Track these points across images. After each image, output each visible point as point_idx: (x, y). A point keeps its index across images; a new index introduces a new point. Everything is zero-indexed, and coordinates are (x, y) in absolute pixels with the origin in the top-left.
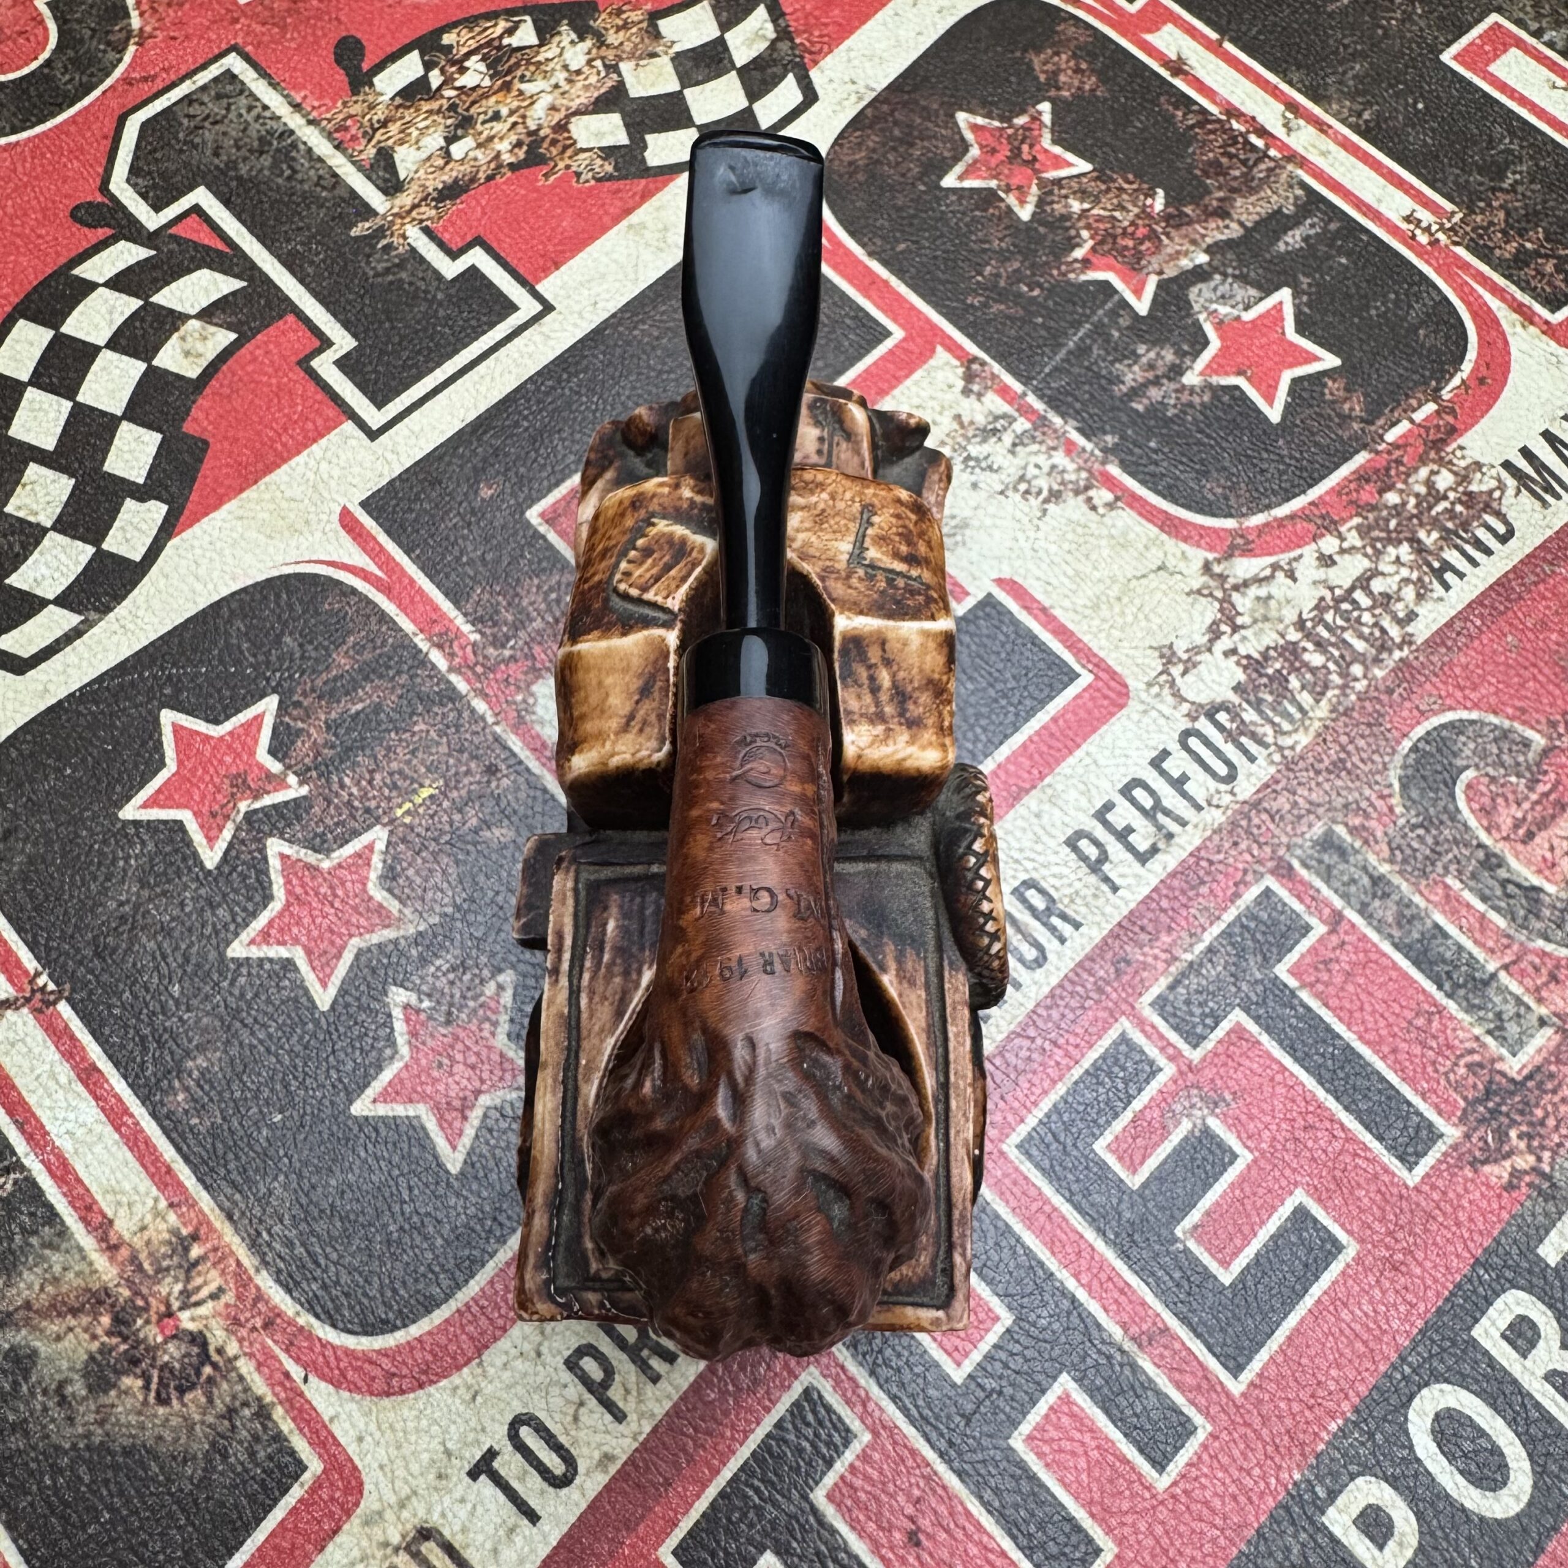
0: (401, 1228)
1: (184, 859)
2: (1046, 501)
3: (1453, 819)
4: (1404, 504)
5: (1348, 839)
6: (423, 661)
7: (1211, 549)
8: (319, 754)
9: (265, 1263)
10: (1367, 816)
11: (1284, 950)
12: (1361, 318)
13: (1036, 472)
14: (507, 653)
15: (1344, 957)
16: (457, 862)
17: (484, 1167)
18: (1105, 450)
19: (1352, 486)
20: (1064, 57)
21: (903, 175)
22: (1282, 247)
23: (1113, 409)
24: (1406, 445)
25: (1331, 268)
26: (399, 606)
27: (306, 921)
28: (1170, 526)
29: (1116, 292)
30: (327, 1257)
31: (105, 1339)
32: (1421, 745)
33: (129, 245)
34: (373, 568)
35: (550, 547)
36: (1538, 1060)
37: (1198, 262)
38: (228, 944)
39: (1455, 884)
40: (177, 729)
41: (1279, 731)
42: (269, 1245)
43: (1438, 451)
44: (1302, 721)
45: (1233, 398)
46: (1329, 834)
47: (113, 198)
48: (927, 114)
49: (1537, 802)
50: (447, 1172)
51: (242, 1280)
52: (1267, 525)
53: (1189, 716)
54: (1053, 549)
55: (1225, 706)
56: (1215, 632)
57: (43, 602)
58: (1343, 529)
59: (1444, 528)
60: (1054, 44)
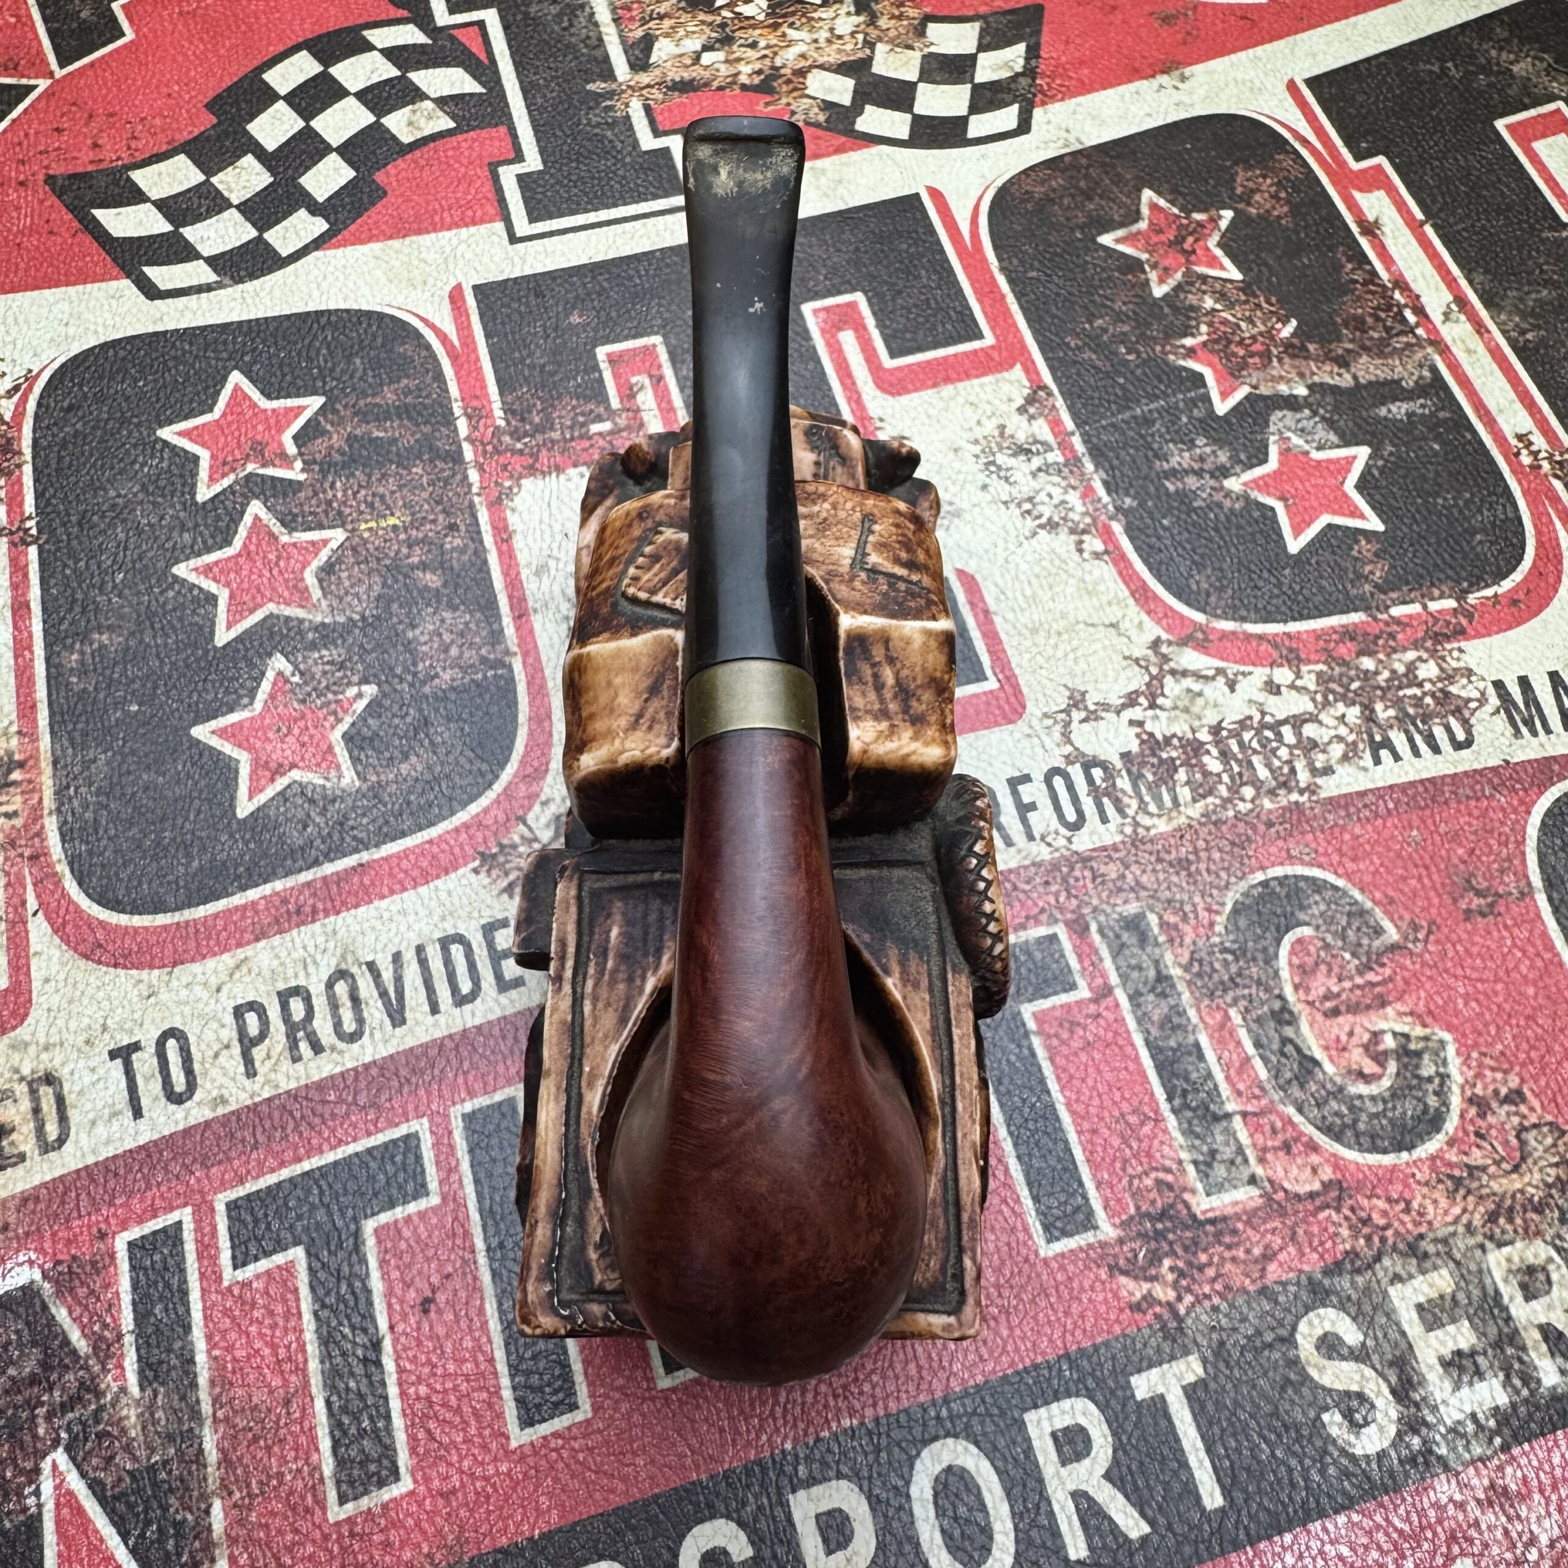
0: (175, 838)
1: (184, 484)
2: (1041, 526)
3: (1267, 962)
4: (1377, 673)
5: (1156, 930)
6: (450, 422)
7: (1169, 630)
8: (329, 455)
9: (59, 811)
10: (1185, 918)
11: (1041, 994)
12: (1425, 500)
13: (1046, 500)
14: (519, 446)
15: (1092, 1028)
17: (264, 825)
18: (1119, 509)
19: (1335, 637)
20: (1269, 181)
21: (1068, 220)
22: (1383, 411)
23: (1146, 478)
24: (1406, 625)
25: (1421, 448)
26: (457, 373)
27: (245, 573)
28: (1142, 595)
30: (106, 830)
32: (1273, 884)
33: (416, 29)
34: (453, 336)
35: (600, 381)
36: (1229, 1211)
37: (1295, 392)
38: (177, 562)
39: (1236, 1017)
40: (237, 389)
41: (1143, 809)
42: (71, 798)
43: (1436, 643)
44: (1170, 811)
45: (1263, 515)
46: (1140, 917)
48: (1118, 180)
49: (1358, 987)
50: (234, 814)
51: (36, 814)
52: (1234, 633)
53: (1067, 757)
54: (1024, 567)
55: (1104, 765)
56: (1131, 700)
57: (197, 256)
58: (1304, 669)
59: (1403, 710)
60: (1266, 168)
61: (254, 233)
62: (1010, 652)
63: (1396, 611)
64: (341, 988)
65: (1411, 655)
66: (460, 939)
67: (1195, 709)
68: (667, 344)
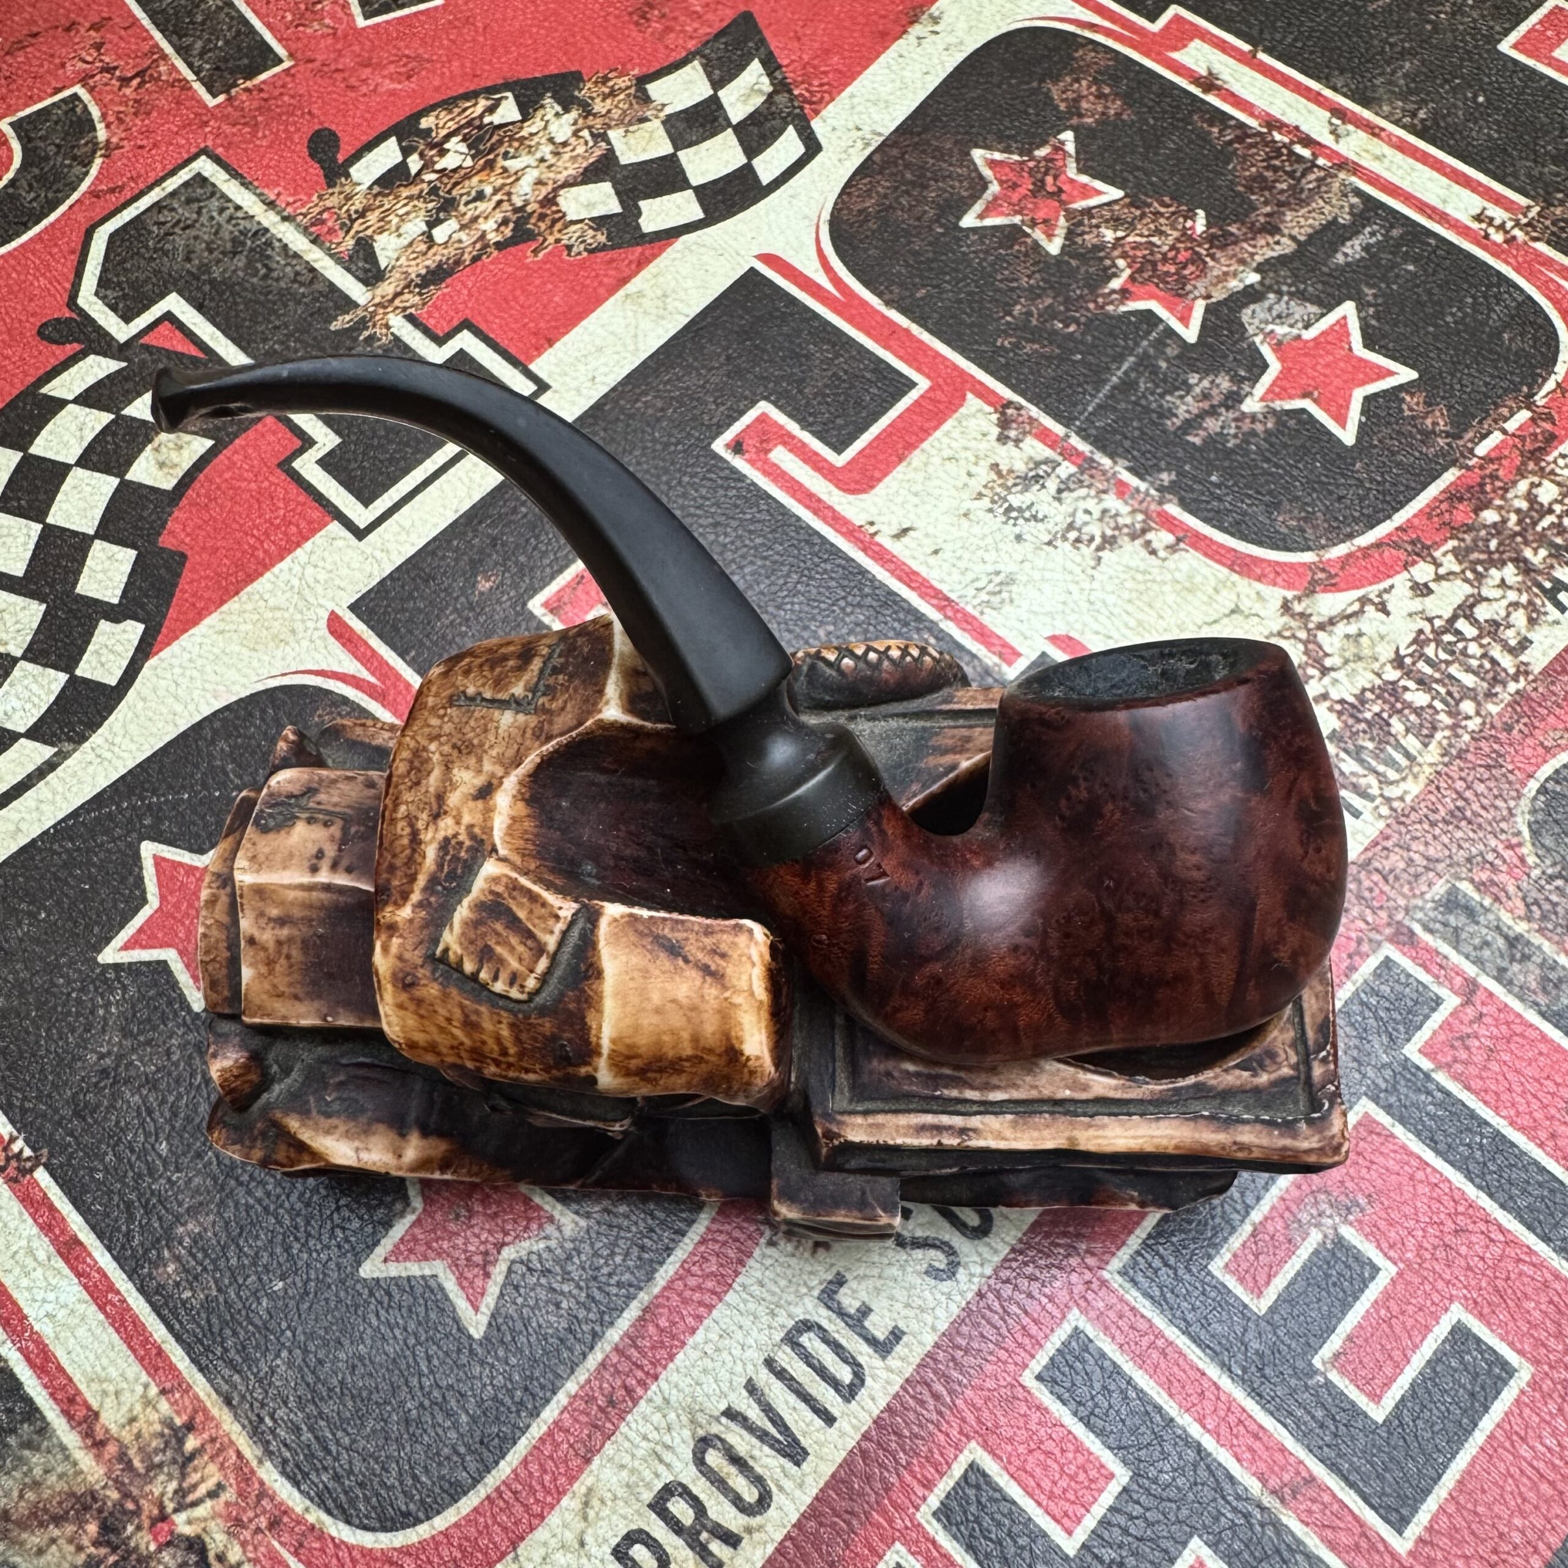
0: (421, 1405)
1: (170, 1003)
2: (1099, 549)
4: (1504, 521)
5: (1476, 896)
7: (1289, 586)
9: (269, 1453)
10: (1494, 869)
11: (1415, 1028)
12: (1435, 326)
13: (1087, 518)
15: (1483, 1032)
17: (512, 1330)
18: (1161, 489)
19: (1444, 506)
20: (1084, 83)
21: (919, 219)
22: (1340, 259)
23: (1166, 445)
24: (1499, 459)
25: (1397, 276)
28: (1239, 564)
29: (1161, 320)
30: (338, 1443)
31: (92, 1550)
32: (1550, 785)
33: (99, 358)
34: (364, 673)
37: (1248, 282)
40: (158, 862)
41: (1384, 781)
42: (273, 1431)
43: (1537, 462)
44: (1410, 768)
45: (1300, 422)
46: (1453, 891)
47: (81, 312)
48: (940, 154)
50: (470, 1337)
51: (244, 1474)
52: (1350, 555)
57: (15, 736)
58: (1437, 554)
60: (1072, 71)
61: (62, 678)
63: (1483, 449)
64: (713, 1458)
65: (1523, 486)
66: (806, 1326)
67: (1366, 651)
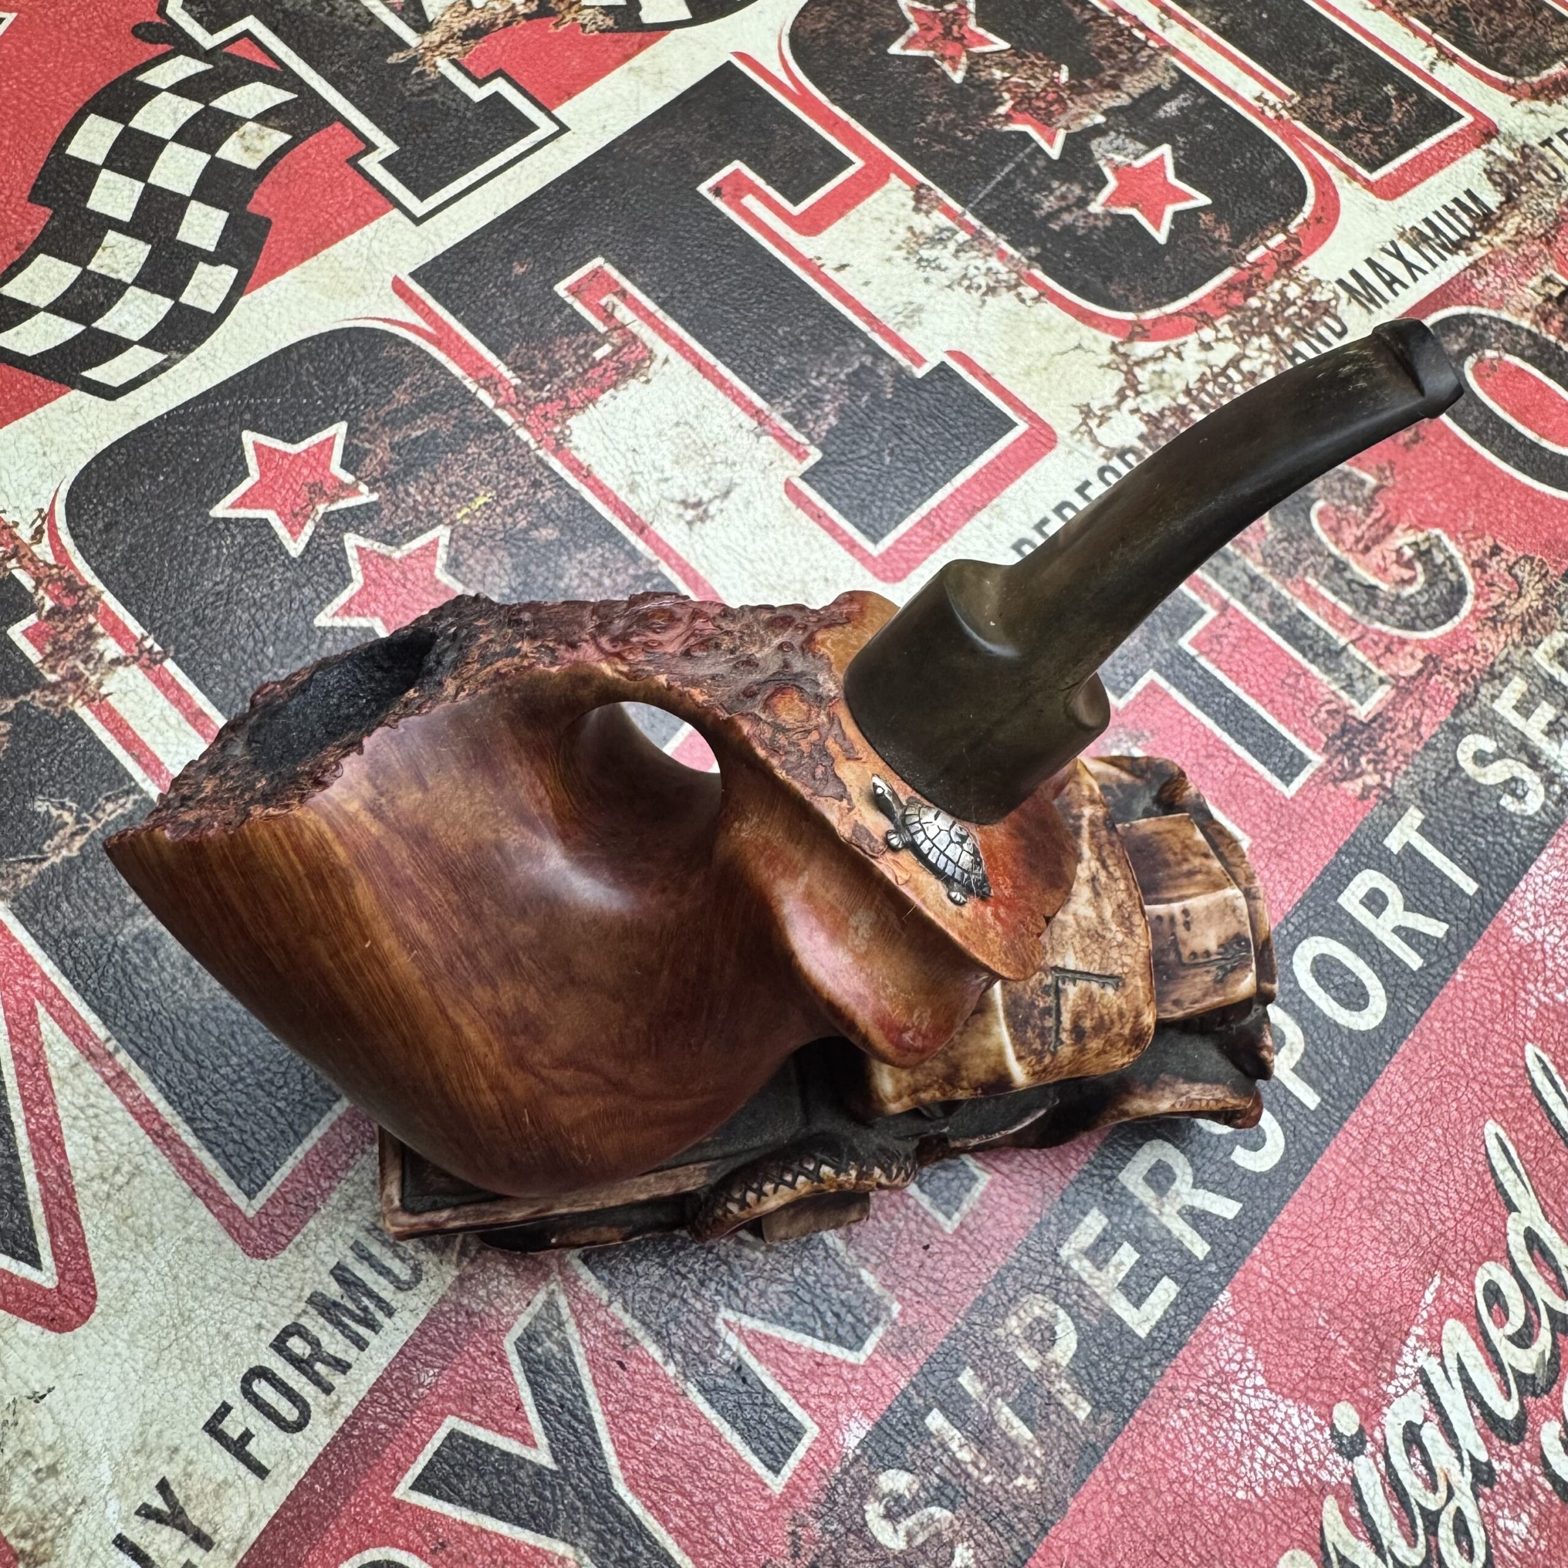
1: (271, 549)
2: (985, 294)
3: (1309, 536)
4: (1263, 307)
6: (472, 399)
7: (1116, 334)
8: (385, 469)
11: (1186, 629)
12: (1225, 169)
13: (978, 274)
14: (545, 395)
15: (1231, 634)
16: (511, 555)
18: (1030, 258)
19: (1224, 292)
21: (858, 41)
22: (1161, 114)
23: (1035, 228)
24: (1263, 264)
25: (1201, 131)
26: (449, 354)
27: (383, 598)
28: (1085, 317)
29: (1035, 143)
33: (188, 59)
34: (423, 324)
35: (575, 314)
36: (1380, 708)
37: (1096, 121)
38: (314, 615)
39: (1313, 583)
40: (258, 447)
43: (1288, 270)
45: (1130, 225)
47: (170, 20)
49: (1372, 525)
52: (1158, 318)
53: (1104, 456)
54: (992, 329)
55: (1132, 450)
56: (1122, 396)
57: (128, 344)
58: (1218, 323)
59: (1294, 326)
61: (169, 303)
62: (1021, 397)
63: (1252, 257)
65: (1277, 285)
67: (1167, 383)
68: (608, 260)
